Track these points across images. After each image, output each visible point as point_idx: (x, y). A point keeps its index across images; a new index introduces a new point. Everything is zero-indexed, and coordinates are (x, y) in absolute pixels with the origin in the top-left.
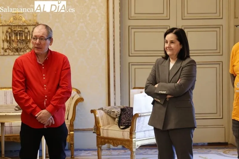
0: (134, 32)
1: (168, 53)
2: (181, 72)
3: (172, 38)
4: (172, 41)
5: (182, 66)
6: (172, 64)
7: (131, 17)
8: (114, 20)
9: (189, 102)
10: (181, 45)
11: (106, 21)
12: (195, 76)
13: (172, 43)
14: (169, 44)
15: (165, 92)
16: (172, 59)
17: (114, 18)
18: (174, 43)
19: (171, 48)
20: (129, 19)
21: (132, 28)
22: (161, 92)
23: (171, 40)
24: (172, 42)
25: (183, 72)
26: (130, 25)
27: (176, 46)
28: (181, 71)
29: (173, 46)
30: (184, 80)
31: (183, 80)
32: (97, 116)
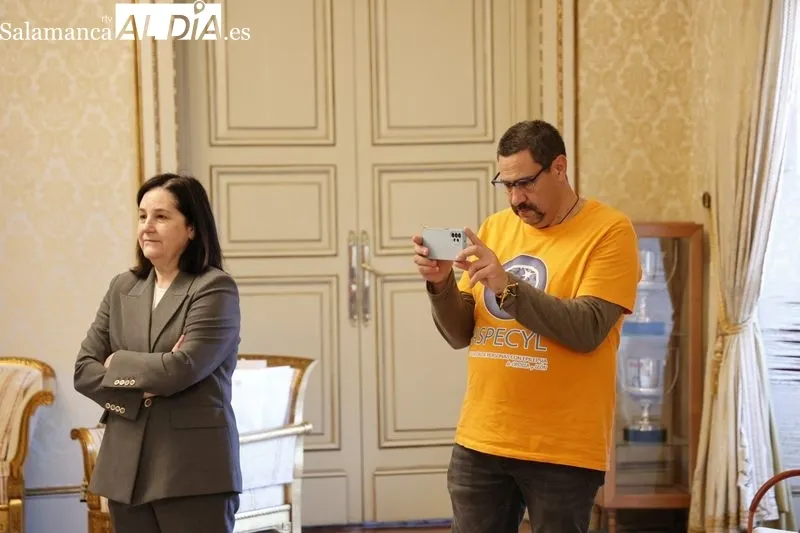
0: (228, 185)
1: (148, 250)
2: (186, 317)
3: (160, 202)
4: (160, 210)
5: (191, 294)
6: (161, 291)
7: (217, 139)
8: (159, 148)
9: (218, 409)
10: (190, 229)
11: (134, 150)
12: (237, 329)
13: (159, 220)
14: (150, 223)
15: (132, 383)
16: (162, 272)
17: (158, 141)
18: (166, 218)
19: (155, 235)
20: (212, 145)
21: (221, 173)
22: (122, 383)
23: (159, 207)
24: (159, 215)
25: (192, 314)
26: (213, 164)
27: (174, 230)
28: (187, 313)
29: (161, 226)
30: (194, 342)
31: (189, 343)
32: (90, 448)
